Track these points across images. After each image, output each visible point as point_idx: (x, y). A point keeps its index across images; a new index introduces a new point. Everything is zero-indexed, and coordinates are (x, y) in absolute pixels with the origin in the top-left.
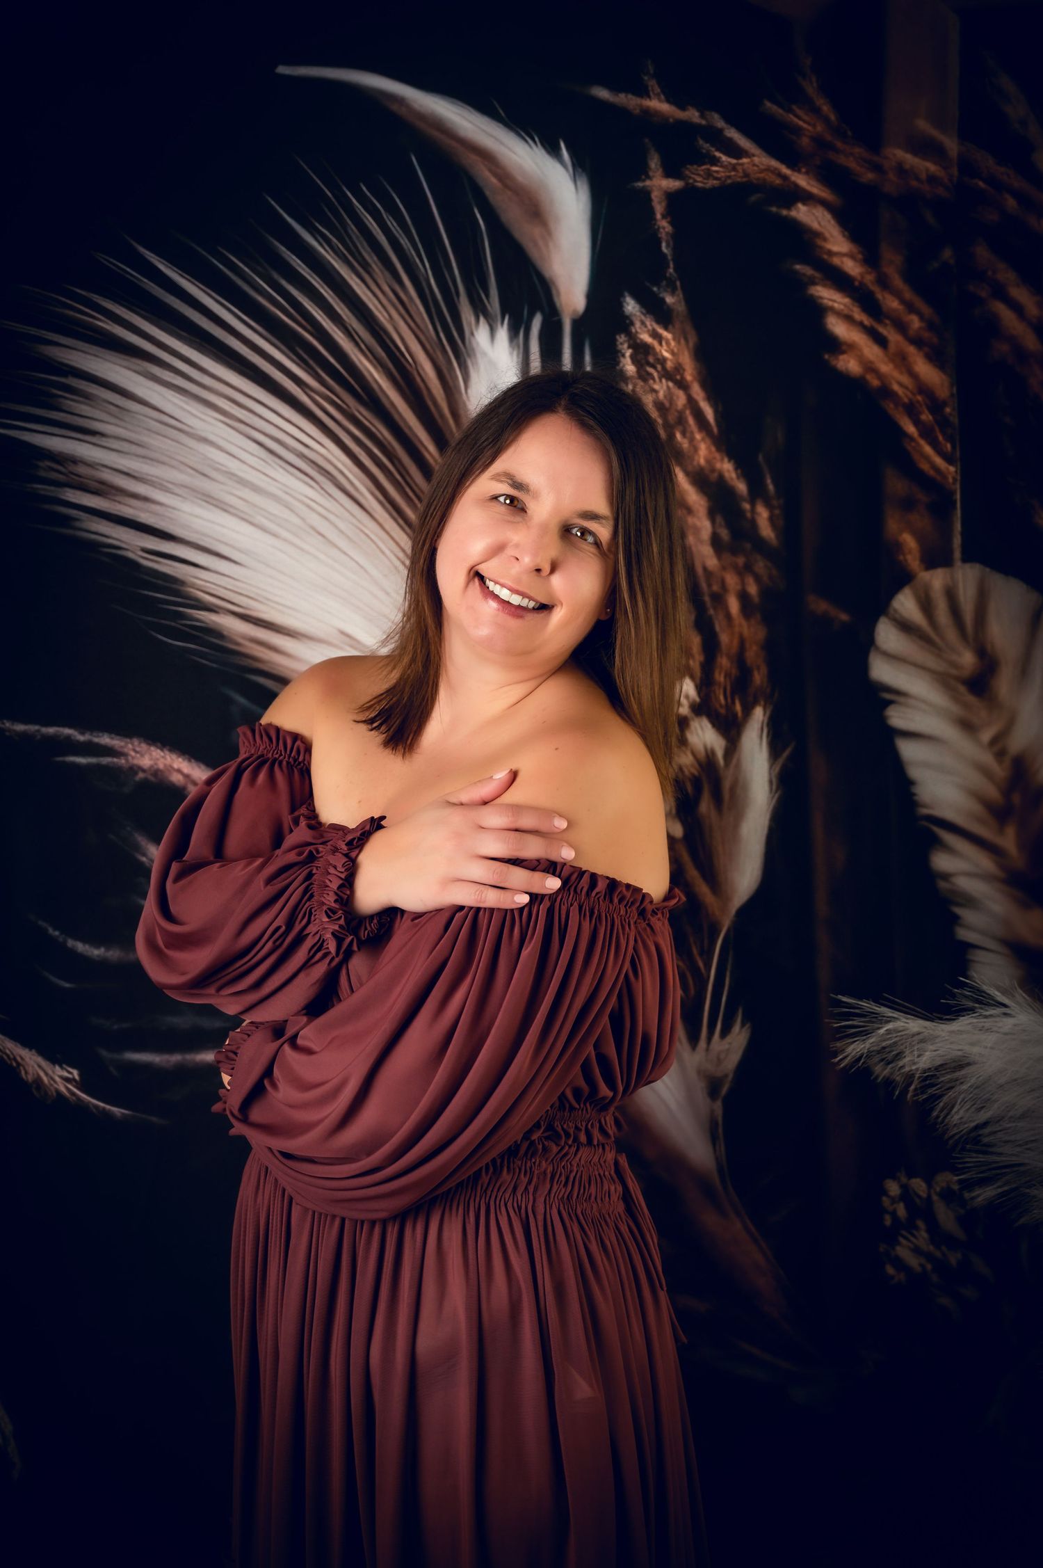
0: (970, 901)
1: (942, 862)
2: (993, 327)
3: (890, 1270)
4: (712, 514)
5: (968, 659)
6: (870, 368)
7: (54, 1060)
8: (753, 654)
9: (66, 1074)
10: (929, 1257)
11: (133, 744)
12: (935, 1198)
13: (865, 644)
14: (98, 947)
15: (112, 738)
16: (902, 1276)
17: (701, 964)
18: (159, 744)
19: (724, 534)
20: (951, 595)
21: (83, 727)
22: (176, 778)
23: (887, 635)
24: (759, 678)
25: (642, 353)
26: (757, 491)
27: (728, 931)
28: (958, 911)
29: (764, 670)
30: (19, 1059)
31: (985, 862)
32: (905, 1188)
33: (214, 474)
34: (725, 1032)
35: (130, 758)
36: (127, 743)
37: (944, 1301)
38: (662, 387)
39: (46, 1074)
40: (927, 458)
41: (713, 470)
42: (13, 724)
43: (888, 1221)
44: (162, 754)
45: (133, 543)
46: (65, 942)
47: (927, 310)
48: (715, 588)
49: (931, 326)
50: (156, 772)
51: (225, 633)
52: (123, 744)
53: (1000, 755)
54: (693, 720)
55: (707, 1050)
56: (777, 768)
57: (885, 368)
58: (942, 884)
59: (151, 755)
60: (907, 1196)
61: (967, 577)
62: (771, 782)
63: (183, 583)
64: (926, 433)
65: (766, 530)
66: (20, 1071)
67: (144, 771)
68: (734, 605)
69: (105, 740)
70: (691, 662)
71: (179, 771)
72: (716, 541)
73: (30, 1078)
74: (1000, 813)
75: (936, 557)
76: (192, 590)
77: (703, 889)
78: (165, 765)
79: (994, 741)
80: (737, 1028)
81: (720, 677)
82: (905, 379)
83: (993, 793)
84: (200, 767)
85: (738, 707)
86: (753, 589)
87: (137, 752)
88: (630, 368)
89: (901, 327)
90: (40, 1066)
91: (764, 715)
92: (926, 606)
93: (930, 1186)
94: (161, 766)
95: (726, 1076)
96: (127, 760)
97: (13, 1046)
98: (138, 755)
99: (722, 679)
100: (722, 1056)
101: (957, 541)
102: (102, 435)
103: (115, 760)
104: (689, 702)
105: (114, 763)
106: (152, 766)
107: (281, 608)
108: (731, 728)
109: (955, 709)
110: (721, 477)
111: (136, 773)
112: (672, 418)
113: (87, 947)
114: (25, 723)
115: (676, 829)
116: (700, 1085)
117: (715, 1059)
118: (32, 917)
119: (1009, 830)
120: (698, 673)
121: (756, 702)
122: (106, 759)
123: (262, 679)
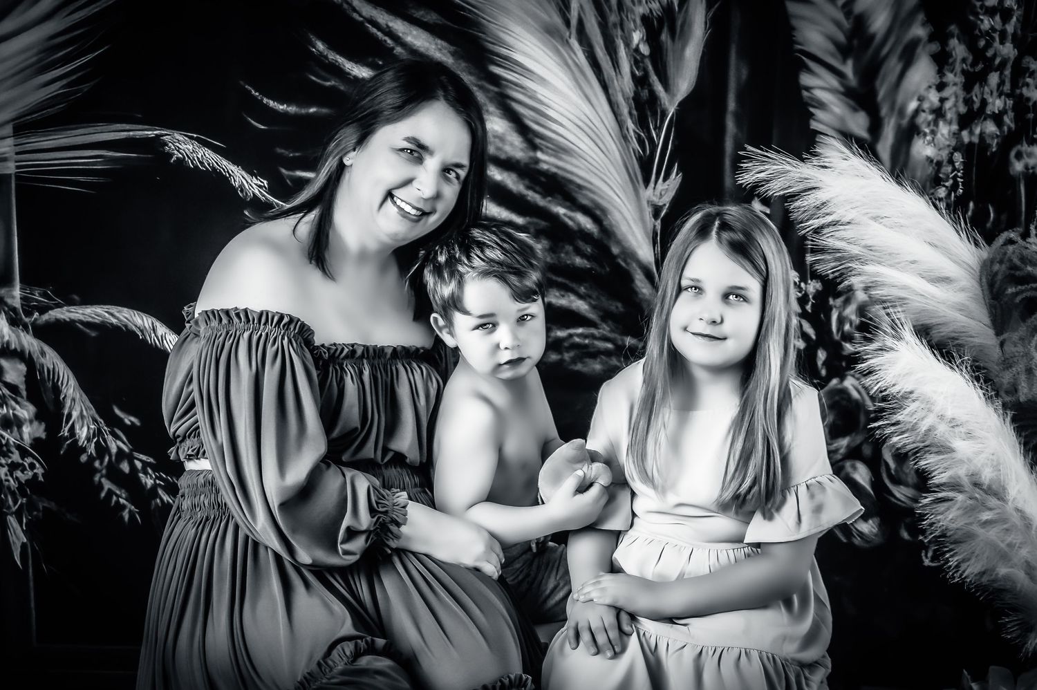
0: (821, 105)
1: (806, 79)
7: (252, 174)
9: (260, 183)
14: (283, 104)
17: (655, 135)
27: (673, 115)
28: (812, 110)
30: (230, 172)
31: (834, 82)
34: (665, 180)
39: (247, 182)
46: (262, 100)
53: (848, 14)
55: (654, 188)
56: (710, 15)
58: (805, 93)
62: (707, 23)
66: (231, 179)
73: (237, 184)
74: (845, 50)
77: (659, 88)
79: (844, 6)
80: (674, 174)
83: (841, 38)
90: (243, 177)
95: (665, 205)
97: (227, 164)
100: (663, 193)
113: (276, 103)
115: (645, 49)
116: (648, 211)
117: (659, 194)
118: (242, 83)
119: (850, 63)
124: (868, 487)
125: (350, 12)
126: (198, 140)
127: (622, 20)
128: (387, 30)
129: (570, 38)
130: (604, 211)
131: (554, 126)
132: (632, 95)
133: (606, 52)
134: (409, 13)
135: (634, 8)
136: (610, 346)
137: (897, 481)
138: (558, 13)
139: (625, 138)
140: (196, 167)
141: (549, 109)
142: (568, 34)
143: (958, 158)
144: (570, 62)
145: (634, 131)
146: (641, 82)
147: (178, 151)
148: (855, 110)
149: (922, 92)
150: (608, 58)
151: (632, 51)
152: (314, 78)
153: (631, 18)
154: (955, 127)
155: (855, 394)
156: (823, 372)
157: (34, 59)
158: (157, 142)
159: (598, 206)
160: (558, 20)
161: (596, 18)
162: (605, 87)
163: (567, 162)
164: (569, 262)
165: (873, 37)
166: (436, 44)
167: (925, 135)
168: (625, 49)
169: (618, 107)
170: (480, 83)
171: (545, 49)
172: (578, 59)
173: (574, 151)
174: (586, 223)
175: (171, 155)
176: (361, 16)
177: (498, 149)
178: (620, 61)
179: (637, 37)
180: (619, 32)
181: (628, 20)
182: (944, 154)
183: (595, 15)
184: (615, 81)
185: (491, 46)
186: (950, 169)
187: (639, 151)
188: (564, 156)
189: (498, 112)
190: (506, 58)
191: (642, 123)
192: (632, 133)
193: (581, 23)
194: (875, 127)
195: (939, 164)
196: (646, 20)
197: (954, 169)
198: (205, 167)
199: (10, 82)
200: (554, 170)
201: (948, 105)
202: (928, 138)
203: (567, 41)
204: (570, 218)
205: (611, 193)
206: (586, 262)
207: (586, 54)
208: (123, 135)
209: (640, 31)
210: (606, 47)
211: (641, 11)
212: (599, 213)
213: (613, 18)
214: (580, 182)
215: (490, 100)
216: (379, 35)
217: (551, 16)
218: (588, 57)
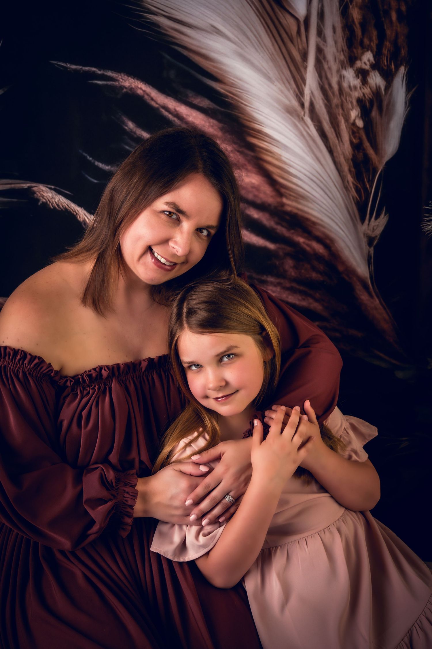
7: (90, 212)
8: (401, 40)
11: (121, 76)
14: (108, 166)
15: (112, 73)
17: (368, 186)
18: (132, 76)
21: (100, 68)
22: (140, 92)
24: (403, 52)
27: (382, 171)
29: (406, 48)
30: (77, 211)
34: (377, 218)
35: (120, 82)
36: (119, 75)
39: (88, 218)
42: (71, 66)
44: (134, 81)
46: (94, 163)
48: (385, 7)
50: (131, 89)
51: (161, 25)
52: (117, 76)
54: (371, 72)
55: (369, 224)
56: (409, 96)
59: (129, 81)
62: (406, 103)
66: (78, 216)
67: (126, 88)
68: (394, 16)
69: (110, 73)
70: (372, 44)
71: (141, 89)
73: (81, 220)
76: (146, 4)
77: (371, 152)
78: (135, 86)
80: (382, 215)
81: (385, 51)
84: (150, 87)
85: (393, 66)
87: (123, 80)
90: (85, 215)
91: (405, 70)
94: (133, 86)
95: (376, 236)
96: (119, 83)
97: (74, 206)
98: (124, 81)
99: (386, 52)
100: (375, 228)
103: (114, 83)
104: (370, 63)
105: (113, 84)
106: (129, 86)
107: (185, 13)
108: (388, 76)
111: (123, 89)
113: (103, 165)
114: (76, 65)
115: (360, 123)
116: (364, 241)
117: (372, 229)
118: (80, 151)
120: (375, 49)
121: (401, 64)
122: (110, 83)
123: (176, 48)
125: (150, 100)
126: (55, 190)
127: (342, 102)
128: (175, 113)
129: (304, 115)
130: (332, 240)
131: (295, 180)
132: (350, 157)
133: (331, 126)
134: (190, 101)
135: (351, 93)
136: (338, 335)
138: (295, 97)
139: (346, 188)
140: (55, 208)
141: (291, 168)
142: (303, 113)
144: (305, 134)
145: (353, 183)
146: (357, 147)
147: (43, 197)
150: (333, 130)
151: (350, 125)
152: (127, 147)
153: (349, 100)
158: (29, 192)
159: (328, 237)
160: (295, 103)
161: (323, 101)
162: (331, 151)
163: (305, 205)
164: (307, 276)
166: (209, 122)
168: (345, 123)
169: (341, 166)
170: (241, 150)
171: (287, 125)
172: (311, 131)
173: (309, 197)
174: (319, 248)
175: (38, 200)
176: (157, 103)
177: (255, 196)
178: (342, 132)
179: (354, 114)
180: (341, 111)
181: (347, 102)
183: (322, 99)
184: (338, 147)
185: (248, 123)
187: (356, 198)
188: (302, 201)
189: (255, 170)
190: (259, 132)
191: (358, 176)
192: (351, 185)
193: (312, 104)
196: (360, 102)
198: (60, 208)
200: (295, 211)
203: (302, 119)
204: (308, 245)
205: (336, 228)
206: (319, 276)
207: (317, 128)
208: (8, 187)
209: (356, 110)
210: (332, 123)
211: (356, 94)
212: (328, 241)
213: (335, 101)
214: (313, 219)
215: (249, 162)
216: (170, 116)
217: (290, 101)
218: (317, 130)
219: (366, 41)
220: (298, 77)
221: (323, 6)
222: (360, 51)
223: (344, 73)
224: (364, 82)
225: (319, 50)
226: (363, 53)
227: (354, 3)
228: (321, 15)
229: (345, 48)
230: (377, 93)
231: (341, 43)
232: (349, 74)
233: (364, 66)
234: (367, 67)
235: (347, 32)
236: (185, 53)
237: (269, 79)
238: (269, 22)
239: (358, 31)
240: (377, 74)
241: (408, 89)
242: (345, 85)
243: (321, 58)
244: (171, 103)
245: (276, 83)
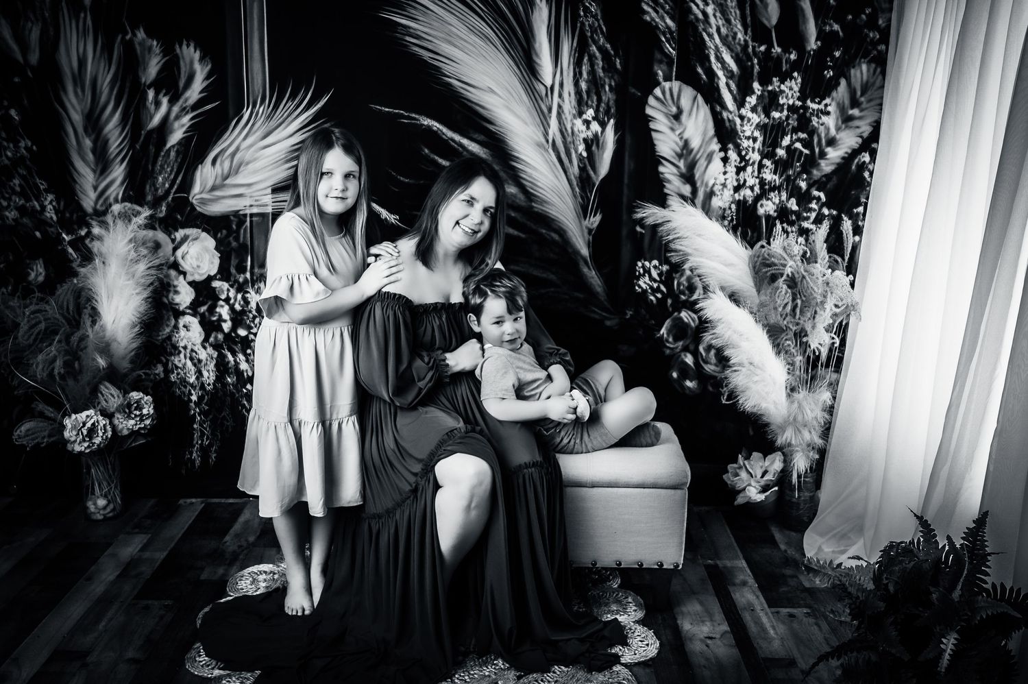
0: (669, 181)
1: (661, 169)
2: (690, 10)
3: (637, 288)
4: (603, 61)
5: (674, 110)
6: (653, 19)
7: (391, 213)
8: (611, 103)
9: (395, 217)
10: (648, 285)
11: (422, 117)
12: (651, 267)
13: (645, 103)
14: (407, 179)
15: (416, 115)
16: (640, 290)
17: (589, 195)
18: (430, 118)
19: (606, 66)
20: (671, 90)
21: (406, 111)
22: (435, 128)
23: (651, 100)
24: (612, 111)
25: (586, 10)
26: (617, 55)
27: (598, 186)
28: (665, 184)
29: (614, 108)
30: (380, 212)
31: (674, 170)
32: (643, 264)
33: (452, 35)
34: (594, 217)
36: (420, 117)
37: (652, 298)
38: (591, 20)
39: (389, 217)
40: (667, 48)
41: (604, 46)
42: (385, 109)
43: (637, 274)
44: (431, 121)
45: (426, 54)
46: (397, 177)
47: (671, 4)
48: (602, 82)
49: (671, 8)
50: (429, 126)
51: (453, 85)
53: (681, 138)
54: (593, 121)
55: (589, 220)
56: (616, 138)
57: (657, 20)
58: (661, 176)
59: (427, 121)
60: (643, 267)
61: (676, 85)
62: (614, 142)
63: (441, 68)
64: (668, 41)
65: (619, 66)
66: (380, 216)
67: (425, 125)
68: (607, 88)
69: (414, 115)
70: (593, 104)
71: (436, 126)
72: (603, 68)
73: (383, 218)
74: (680, 156)
75: (668, 78)
76: (443, 71)
77: (592, 173)
78: (432, 124)
79: (679, 134)
80: (598, 215)
82: (663, 24)
83: (678, 150)
84: (442, 126)
85: (606, 119)
86: (613, 84)
88: (582, 13)
89: (663, 8)
90: (387, 214)
91: (614, 122)
92: (663, 93)
93: (650, 264)
95: (594, 229)
96: (420, 122)
97: (379, 208)
98: (424, 121)
99: (602, 110)
100: (593, 223)
101: (674, 74)
102: (419, 20)
104: (592, 116)
105: (416, 122)
106: (428, 124)
107: (471, 78)
108: (603, 125)
109: (669, 124)
110: (606, 48)
111: (423, 126)
112: (593, 29)
113: (404, 179)
114: (389, 108)
115: (585, 154)
116: (586, 231)
117: (591, 223)
118: (387, 168)
119: (682, 161)
120: (595, 108)
121: (611, 118)
122: (413, 122)
123: (463, 100)
124: (692, 365)
125: (441, 134)
127: (574, 140)
128: (460, 143)
129: (549, 148)
130: (565, 231)
131: (541, 190)
132: (578, 176)
133: (566, 155)
134: (470, 136)
135: (579, 134)
136: (567, 297)
137: (706, 362)
138: (543, 136)
139: (575, 196)
141: (539, 182)
142: (547, 146)
143: (733, 207)
144: (549, 159)
146: (582, 169)
148: (685, 184)
149: (716, 176)
150: (567, 158)
151: (578, 155)
153: (578, 139)
154: (732, 192)
155: (686, 320)
156: (671, 309)
157: (284, 156)
159: (562, 229)
160: (543, 140)
162: (565, 171)
163: (547, 208)
164: (547, 256)
165: (692, 150)
166: (483, 151)
167: (718, 196)
168: (575, 154)
169: (572, 181)
171: (537, 153)
172: (552, 158)
173: (550, 202)
174: (556, 237)
176: (447, 137)
177: (513, 201)
178: (573, 159)
179: (581, 148)
180: (572, 146)
181: (576, 140)
182: (727, 205)
183: (561, 138)
184: (570, 169)
185: (510, 152)
186: (730, 211)
187: (581, 203)
188: (545, 205)
189: (513, 184)
190: (517, 158)
191: (583, 188)
192: (578, 193)
193: (554, 141)
194: (694, 192)
195: (725, 209)
196: (585, 140)
197: (732, 212)
199: (271, 167)
200: (541, 211)
201: (728, 182)
202: (720, 197)
203: (547, 150)
204: (548, 235)
205: (568, 223)
206: (555, 256)
207: (556, 156)
209: (582, 145)
210: (566, 153)
211: (583, 135)
212: (562, 232)
213: (569, 139)
214: (553, 217)
215: (510, 178)
216: (456, 145)
217: (539, 138)
218: (557, 158)
219: (590, 103)
220: (545, 123)
221: (562, 79)
222: (586, 109)
223: (575, 121)
224: (588, 128)
225: (560, 107)
226: (587, 110)
227: (583, 79)
228: (561, 85)
229: (576, 106)
230: (596, 136)
231: (574, 103)
232: (578, 122)
233: (588, 118)
234: (590, 119)
235: (578, 96)
236: (470, 104)
237: (526, 124)
238: (528, 87)
239: (585, 96)
240: (596, 122)
241: (616, 133)
242: (576, 129)
243: (561, 112)
244: (457, 137)
245: (531, 126)
